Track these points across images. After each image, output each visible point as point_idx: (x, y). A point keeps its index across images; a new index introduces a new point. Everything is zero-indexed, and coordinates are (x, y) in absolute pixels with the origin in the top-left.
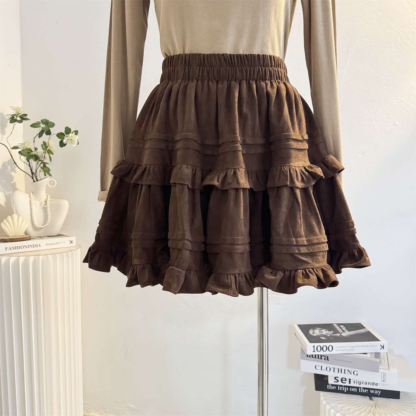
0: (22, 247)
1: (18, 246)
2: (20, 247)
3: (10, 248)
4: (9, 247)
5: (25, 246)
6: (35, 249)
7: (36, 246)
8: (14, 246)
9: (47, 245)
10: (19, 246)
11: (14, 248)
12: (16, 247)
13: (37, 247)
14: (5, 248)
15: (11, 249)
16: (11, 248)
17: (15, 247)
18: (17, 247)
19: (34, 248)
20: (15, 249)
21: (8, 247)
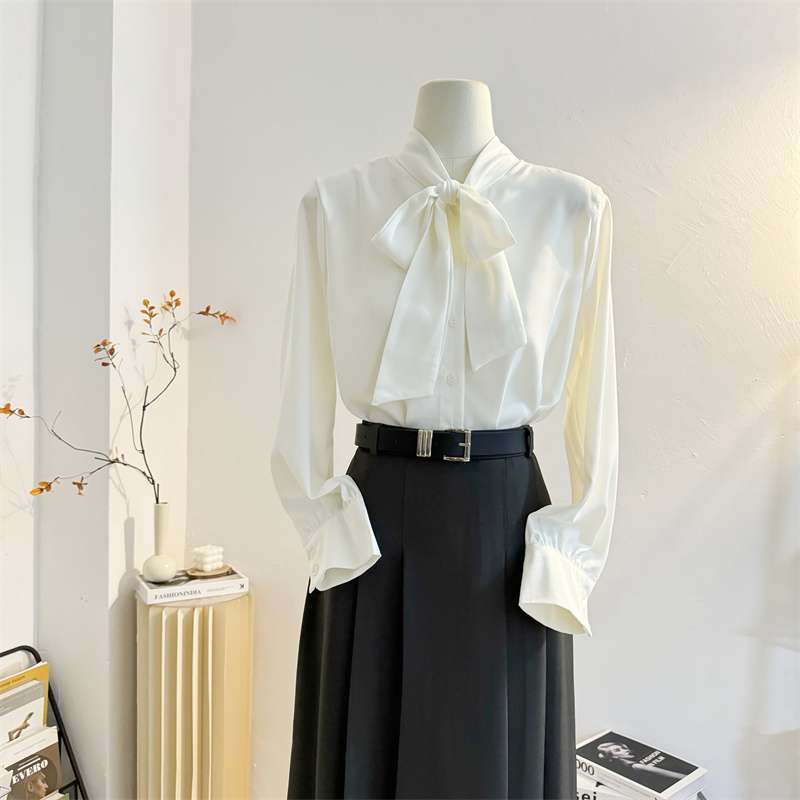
0: (176, 595)
3: (161, 596)
6: (193, 596)
7: (195, 592)
9: (209, 591)
10: (173, 593)
11: (167, 595)
14: (154, 597)
18: (170, 593)
21: (158, 595)
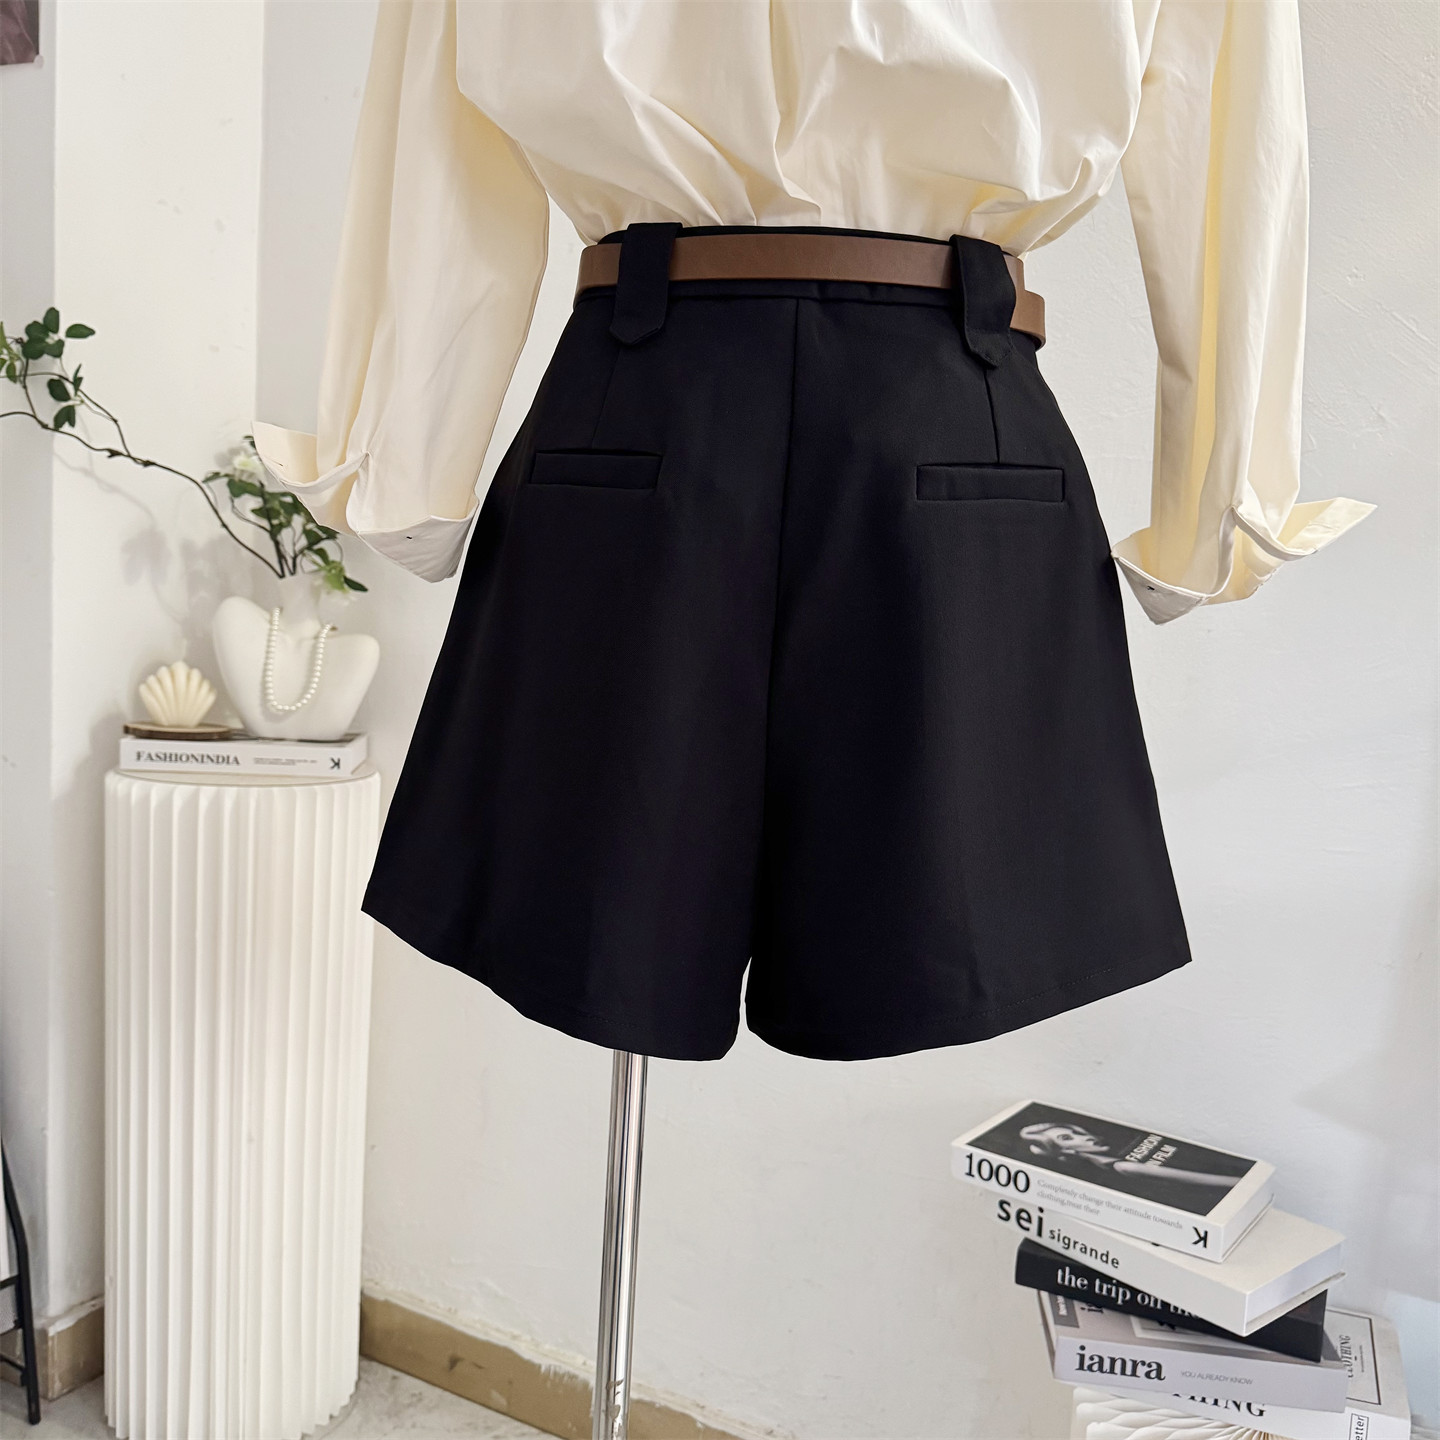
0: (184, 758)
1: (174, 752)
2: (178, 758)
3: (150, 756)
4: (147, 753)
5: (193, 756)
7: (226, 760)
8: (164, 751)
9: (258, 761)
10: (176, 755)
11: (162, 756)
12: (168, 755)
13: (228, 762)
14: (135, 757)
15: (152, 759)
16: (154, 758)
17: (165, 755)
18: (171, 755)
19: (219, 766)
20: (165, 760)
21: (144, 752)
